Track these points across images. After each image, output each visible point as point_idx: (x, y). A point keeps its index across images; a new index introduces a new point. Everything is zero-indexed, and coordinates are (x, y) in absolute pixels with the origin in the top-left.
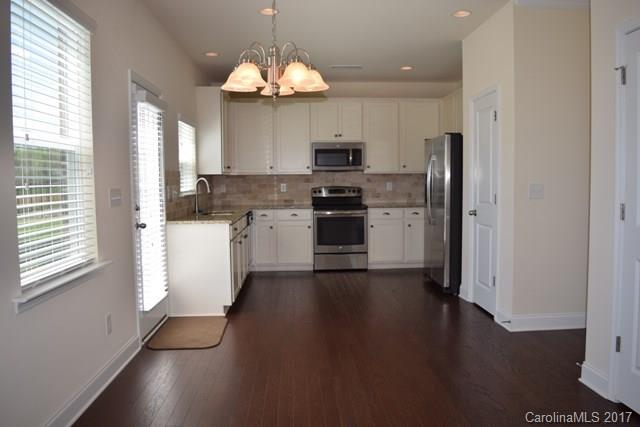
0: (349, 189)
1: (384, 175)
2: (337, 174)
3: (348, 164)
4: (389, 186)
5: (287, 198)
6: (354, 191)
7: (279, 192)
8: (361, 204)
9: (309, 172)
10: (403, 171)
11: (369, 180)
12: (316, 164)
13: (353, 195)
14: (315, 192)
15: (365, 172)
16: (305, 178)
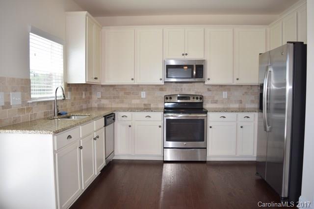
0: (194, 96)
1: (221, 86)
2: (185, 84)
3: (192, 77)
4: (225, 94)
5: (146, 103)
6: (197, 98)
7: (140, 98)
8: (202, 109)
9: (162, 83)
10: (236, 83)
11: (209, 90)
12: (167, 77)
13: (196, 101)
14: (167, 98)
15: (206, 83)
16: (160, 88)
